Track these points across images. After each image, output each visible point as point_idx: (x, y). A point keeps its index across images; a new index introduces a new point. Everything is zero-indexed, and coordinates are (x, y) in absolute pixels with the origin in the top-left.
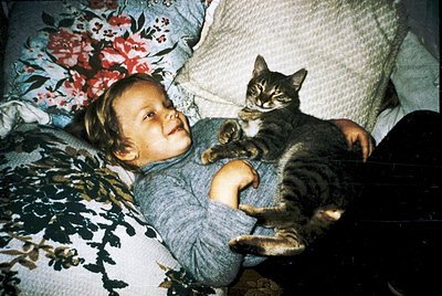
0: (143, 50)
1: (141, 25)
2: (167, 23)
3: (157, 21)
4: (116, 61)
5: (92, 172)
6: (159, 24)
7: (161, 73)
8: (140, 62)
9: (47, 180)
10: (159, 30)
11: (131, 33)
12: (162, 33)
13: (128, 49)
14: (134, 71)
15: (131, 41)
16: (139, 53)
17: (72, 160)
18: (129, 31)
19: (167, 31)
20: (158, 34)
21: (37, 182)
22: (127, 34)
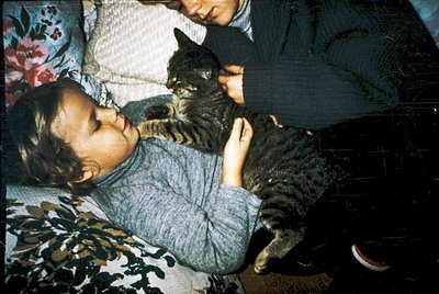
0: (40, 55)
1: (27, 24)
2: (55, 12)
3: (43, 13)
4: (14, 79)
5: (76, 227)
6: (47, 17)
7: (68, 75)
8: (41, 69)
9: (49, 264)
10: (50, 24)
11: (19, 39)
12: (54, 27)
13: (22, 60)
14: (38, 83)
15: (23, 48)
16: (36, 60)
17: (48, 224)
18: (16, 36)
19: (58, 22)
20: (50, 30)
21: (44, 273)
22: (15, 42)
